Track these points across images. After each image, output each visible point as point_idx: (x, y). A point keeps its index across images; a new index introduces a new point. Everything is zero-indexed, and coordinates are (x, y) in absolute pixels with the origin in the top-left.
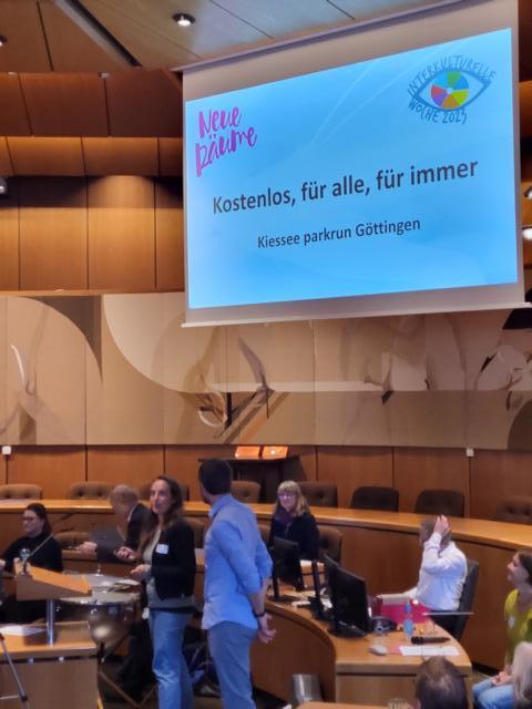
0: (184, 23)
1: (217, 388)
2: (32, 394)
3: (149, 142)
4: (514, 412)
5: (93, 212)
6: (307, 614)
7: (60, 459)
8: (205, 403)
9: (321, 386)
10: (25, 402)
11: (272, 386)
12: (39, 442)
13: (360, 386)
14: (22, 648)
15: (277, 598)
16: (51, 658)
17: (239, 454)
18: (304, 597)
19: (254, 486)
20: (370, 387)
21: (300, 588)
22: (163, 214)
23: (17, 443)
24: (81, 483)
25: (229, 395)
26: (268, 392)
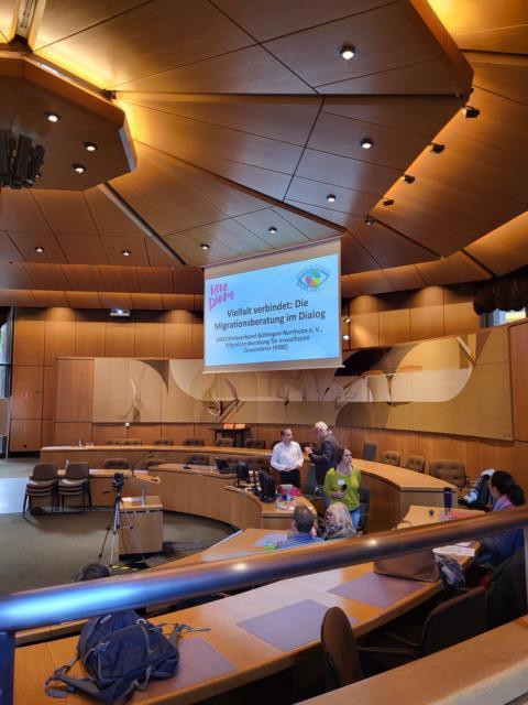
0: (205, 248)
1: (216, 399)
2: (139, 401)
3: (190, 297)
4: (338, 411)
5: (166, 325)
6: (251, 493)
7: (150, 428)
8: (211, 405)
9: (259, 399)
10: (136, 404)
11: (239, 398)
12: (142, 421)
13: (277, 399)
14: (131, 507)
15: (239, 487)
16: (143, 511)
17: (225, 427)
18: (250, 486)
19: (232, 440)
20: (280, 400)
21: (249, 482)
22: (196, 326)
23: (132, 421)
24: (158, 438)
25: (221, 403)
26: (238, 401)
